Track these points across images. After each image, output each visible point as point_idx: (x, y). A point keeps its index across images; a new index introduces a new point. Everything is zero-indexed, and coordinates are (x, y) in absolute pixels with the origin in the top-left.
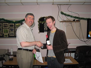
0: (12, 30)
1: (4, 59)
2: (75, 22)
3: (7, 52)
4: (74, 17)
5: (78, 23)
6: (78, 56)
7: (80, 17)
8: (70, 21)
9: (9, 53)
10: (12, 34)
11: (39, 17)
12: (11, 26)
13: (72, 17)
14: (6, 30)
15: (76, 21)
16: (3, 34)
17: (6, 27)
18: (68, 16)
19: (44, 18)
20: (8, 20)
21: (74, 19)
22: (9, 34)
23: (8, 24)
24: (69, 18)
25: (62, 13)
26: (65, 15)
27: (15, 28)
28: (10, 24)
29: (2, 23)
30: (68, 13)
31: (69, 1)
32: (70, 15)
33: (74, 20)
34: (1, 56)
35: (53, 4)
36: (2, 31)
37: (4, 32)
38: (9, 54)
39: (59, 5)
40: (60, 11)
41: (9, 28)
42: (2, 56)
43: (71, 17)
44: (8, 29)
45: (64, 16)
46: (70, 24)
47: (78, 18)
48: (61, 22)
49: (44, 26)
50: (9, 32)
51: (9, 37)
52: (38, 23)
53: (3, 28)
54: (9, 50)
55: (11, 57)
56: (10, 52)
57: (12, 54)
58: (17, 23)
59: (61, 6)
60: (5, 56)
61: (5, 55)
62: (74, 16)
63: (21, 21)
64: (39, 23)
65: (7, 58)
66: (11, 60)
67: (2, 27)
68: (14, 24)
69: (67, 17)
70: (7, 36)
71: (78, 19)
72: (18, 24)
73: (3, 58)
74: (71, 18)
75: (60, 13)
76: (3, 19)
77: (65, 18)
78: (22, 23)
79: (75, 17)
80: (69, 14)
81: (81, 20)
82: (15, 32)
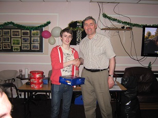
0: (25, 40)
1: (14, 86)
2: (125, 30)
4: (123, 23)
7: (132, 23)
8: (117, 29)
10: (26, 47)
11: (70, 22)
12: (24, 34)
13: (120, 23)
14: (17, 40)
15: (125, 28)
16: (12, 47)
17: (17, 35)
18: (114, 20)
19: (76, 22)
20: (20, 24)
21: (123, 25)
22: (21, 47)
23: (20, 30)
24: (115, 23)
25: (105, 16)
26: (109, 18)
27: (31, 37)
28: (22, 31)
29: (10, 29)
30: (113, 16)
32: (116, 20)
33: (123, 28)
34: (9, 80)
35: (91, 1)
36: (11, 42)
37: (14, 44)
39: (101, 2)
40: (102, 13)
41: (21, 38)
43: (119, 22)
44: (20, 39)
45: (107, 20)
46: (117, 34)
47: (128, 24)
48: (102, 29)
49: (76, 35)
50: (22, 43)
51: (22, 51)
53: (12, 37)
57: (27, 77)
58: (33, 30)
60: (14, 81)
62: (124, 21)
63: (40, 26)
67: (11, 36)
68: (29, 31)
69: (113, 22)
70: (17, 49)
71: (129, 26)
72: (35, 31)
73: (12, 83)
74: (119, 24)
75: (101, 16)
77: (109, 24)
78: (42, 29)
79: (125, 23)
80: (116, 18)
81: (134, 28)
82: (30, 43)
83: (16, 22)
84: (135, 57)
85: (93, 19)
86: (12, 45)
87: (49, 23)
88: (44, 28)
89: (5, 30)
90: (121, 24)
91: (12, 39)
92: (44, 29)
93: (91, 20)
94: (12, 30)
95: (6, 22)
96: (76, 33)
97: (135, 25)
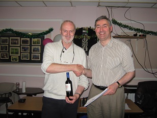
0: (25, 49)
1: (10, 101)
2: (137, 38)
3: (15, 88)
5: (142, 41)
7: (145, 30)
8: (128, 37)
9: (19, 89)
10: (25, 57)
12: (25, 42)
14: (16, 49)
15: (138, 36)
16: (10, 57)
17: (15, 44)
18: (125, 26)
19: (82, 29)
20: (20, 31)
21: (135, 33)
22: (20, 57)
23: (19, 38)
24: (127, 31)
25: (114, 22)
26: (120, 25)
27: (31, 46)
28: (22, 39)
29: (9, 37)
30: (124, 22)
31: (127, 1)
32: (128, 26)
33: (136, 35)
34: (6, 94)
35: (99, 6)
36: (9, 52)
37: (12, 53)
38: (19, 92)
39: (110, 7)
40: (111, 19)
42: (7, 96)
43: (131, 28)
45: (117, 26)
46: (128, 42)
47: (141, 31)
49: (82, 44)
50: (21, 53)
51: (21, 61)
53: (11, 45)
54: (19, 84)
55: (22, 97)
56: (22, 89)
57: (24, 91)
58: (34, 38)
59: (114, 10)
60: (11, 95)
61: (13, 94)
62: (136, 27)
63: (42, 34)
65: (15, 98)
66: (22, 101)
67: (9, 45)
68: (29, 39)
69: (123, 29)
70: (16, 59)
71: (142, 34)
72: (36, 39)
73: (8, 98)
74: (130, 31)
76: (10, 30)
77: (120, 31)
78: (44, 37)
79: (136, 30)
80: (127, 24)
81: (148, 36)
82: (31, 53)
83: (15, 29)
84: (150, 70)
86: (10, 55)
87: (51, 30)
89: (3, 38)
90: (133, 31)
91: (11, 48)
92: (46, 37)
93: (105, 20)
94: (11, 38)
95: (4, 29)
96: (82, 42)
97: (149, 32)
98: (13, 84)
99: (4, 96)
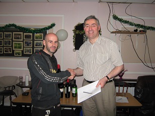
0: (28, 44)
1: (13, 94)
2: (138, 33)
3: (18, 82)
4: (136, 25)
5: (142, 36)
6: (140, 93)
8: (128, 32)
9: (22, 82)
10: (28, 51)
11: (76, 24)
12: (27, 37)
13: (133, 25)
14: (19, 44)
15: (138, 31)
16: (13, 51)
17: (18, 38)
18: (126, 22)
19: (83, 24)
20: (23, 26)
21: (136, 28)
22: (23, 51)
23: (22, 33)
24: (127, 26)
25: (115, 18)
26: (121, 20)
27: (33, 40)
28: (25, 34)
29: (12, 32)
30: (125, 18)
32: (128, 22)
33: (136, 31)
35: (100, 1)
36: (12, 46)
37: (15, 48)
38: (22, 85)
39: (111, 3)
40: (112, 14)
41: (23, 41)
42: (11, 89)
43: (131, 24)
44: (22, 43)
45: (118, 22)
46: (129, 37)
47: (142, 26)
48: (112, 33)
49: (83, 39)
50: (24, 47)
51: (24, 55)
52: (73, 34)
53: (14, 40)
54: (22, 78)
55: (25, 90)
56: (25, 82)
57: (27, 84)
58: (36, 33)
60: (15, 88)
61: (16, 86)
62: (137, 23)
63: (44, 29)
64: (75, 33)
65: (19, 91)
67: (12, 39)
68: (31, 34)
69: (124, 24)
70: (19, 54)
72: (38, 34)
73: (12, 91)
74: (131, 26)
75: (111, 17)
76: (13, 25)
77: (120, 26)
79: (138, 25)
80: (127, 20)
81: (148, 31)
82: (33, 47)
83: (17, 24)
84: (149, 65)
85: (96, 19)
86: (14, 49)
87: (53, 25)
88: (47, 31)
89: (6, 33)
90: (133, 27)
91: (14, 42)
94: (14, 33)
95: (8, 24)
97: (149, 28)
98: (16, 78)
99: (7, 89)
